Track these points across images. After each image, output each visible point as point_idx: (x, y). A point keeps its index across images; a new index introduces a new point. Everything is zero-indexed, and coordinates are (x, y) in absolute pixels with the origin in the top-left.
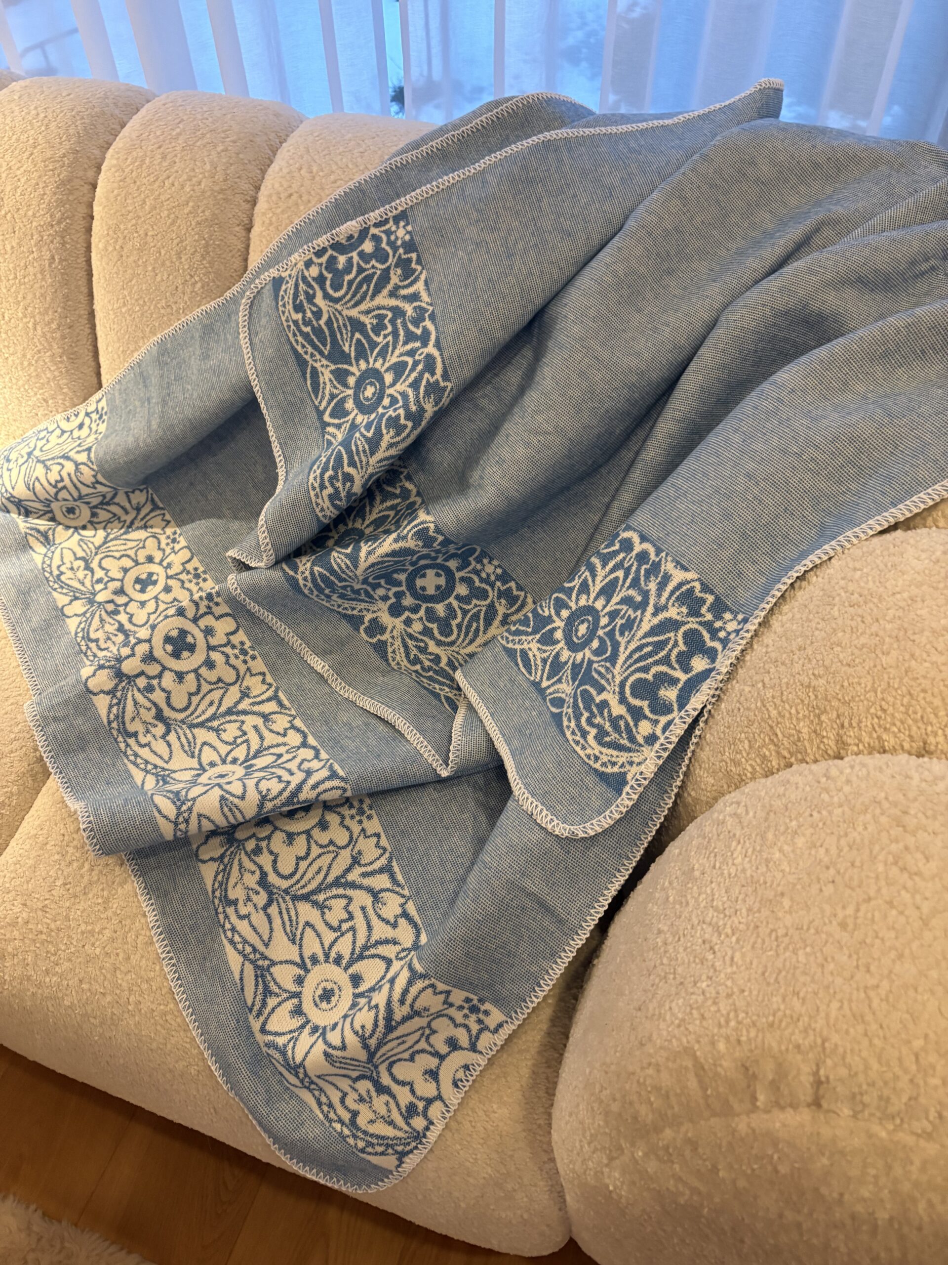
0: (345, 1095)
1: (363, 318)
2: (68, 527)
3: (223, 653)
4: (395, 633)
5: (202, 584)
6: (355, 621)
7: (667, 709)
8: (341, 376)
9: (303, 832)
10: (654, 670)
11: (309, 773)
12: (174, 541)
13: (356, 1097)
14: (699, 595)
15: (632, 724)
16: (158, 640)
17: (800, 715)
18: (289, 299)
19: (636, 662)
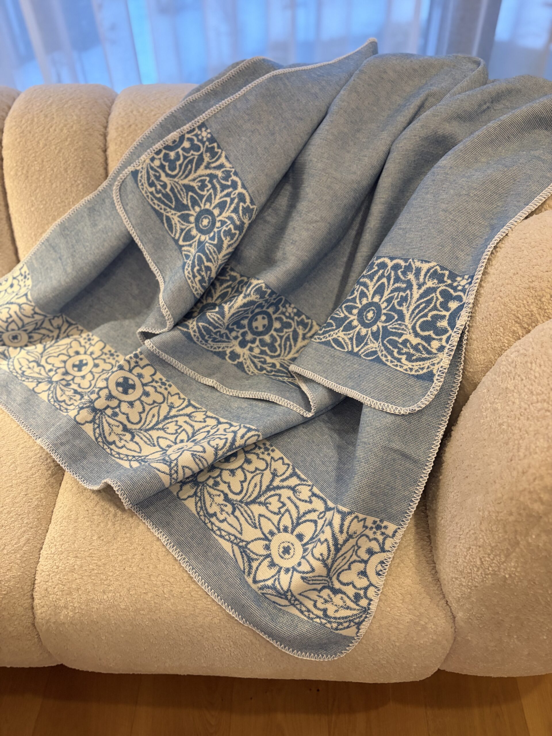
0: (315, 602)
1: (192, 184)
2: (16, 348)
3: (152, 386)
4: (245, 357)
5: (117, 358)
6: (222, 355)
7: (445, 331)
8: (185, 218)
9: (239, 468)
10: (430, 315)
11: (235, 433)
12: (89, 340)
13: (323, 601)
14: (441, 272)
15: (426, 345)
16: (112, 386)
17: (530, 303)
18: (145, 181)
19: (417, 314)
